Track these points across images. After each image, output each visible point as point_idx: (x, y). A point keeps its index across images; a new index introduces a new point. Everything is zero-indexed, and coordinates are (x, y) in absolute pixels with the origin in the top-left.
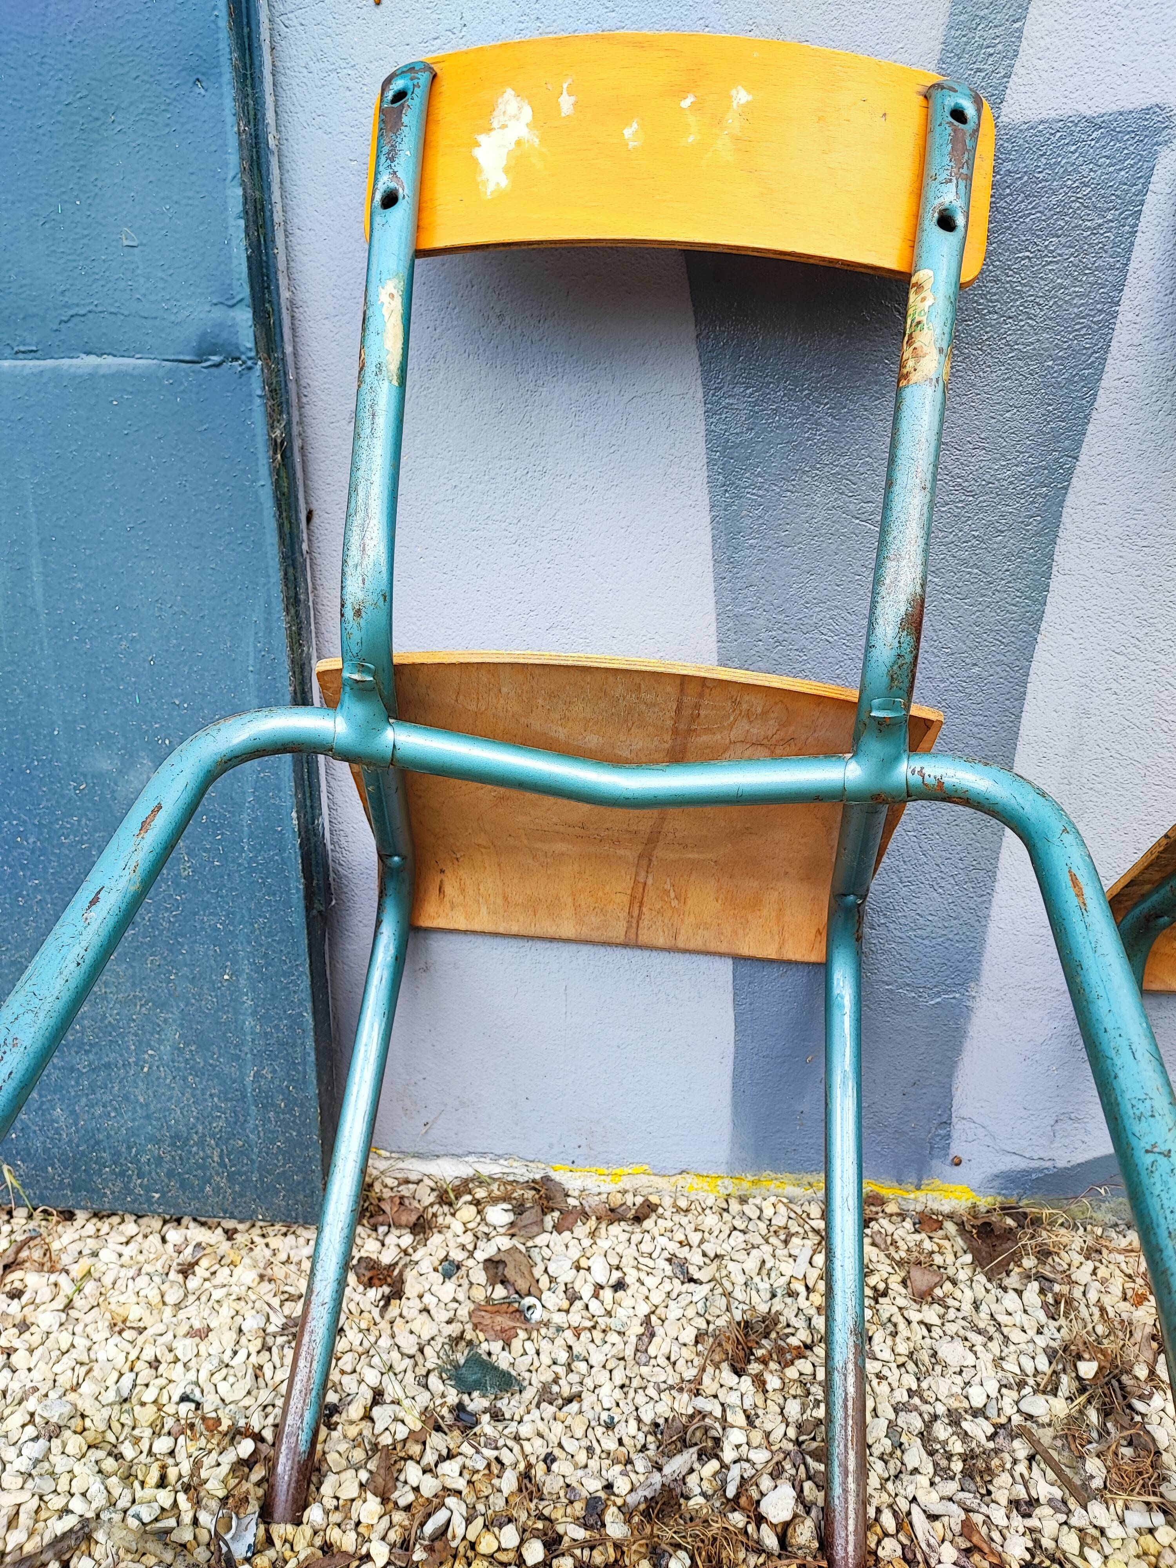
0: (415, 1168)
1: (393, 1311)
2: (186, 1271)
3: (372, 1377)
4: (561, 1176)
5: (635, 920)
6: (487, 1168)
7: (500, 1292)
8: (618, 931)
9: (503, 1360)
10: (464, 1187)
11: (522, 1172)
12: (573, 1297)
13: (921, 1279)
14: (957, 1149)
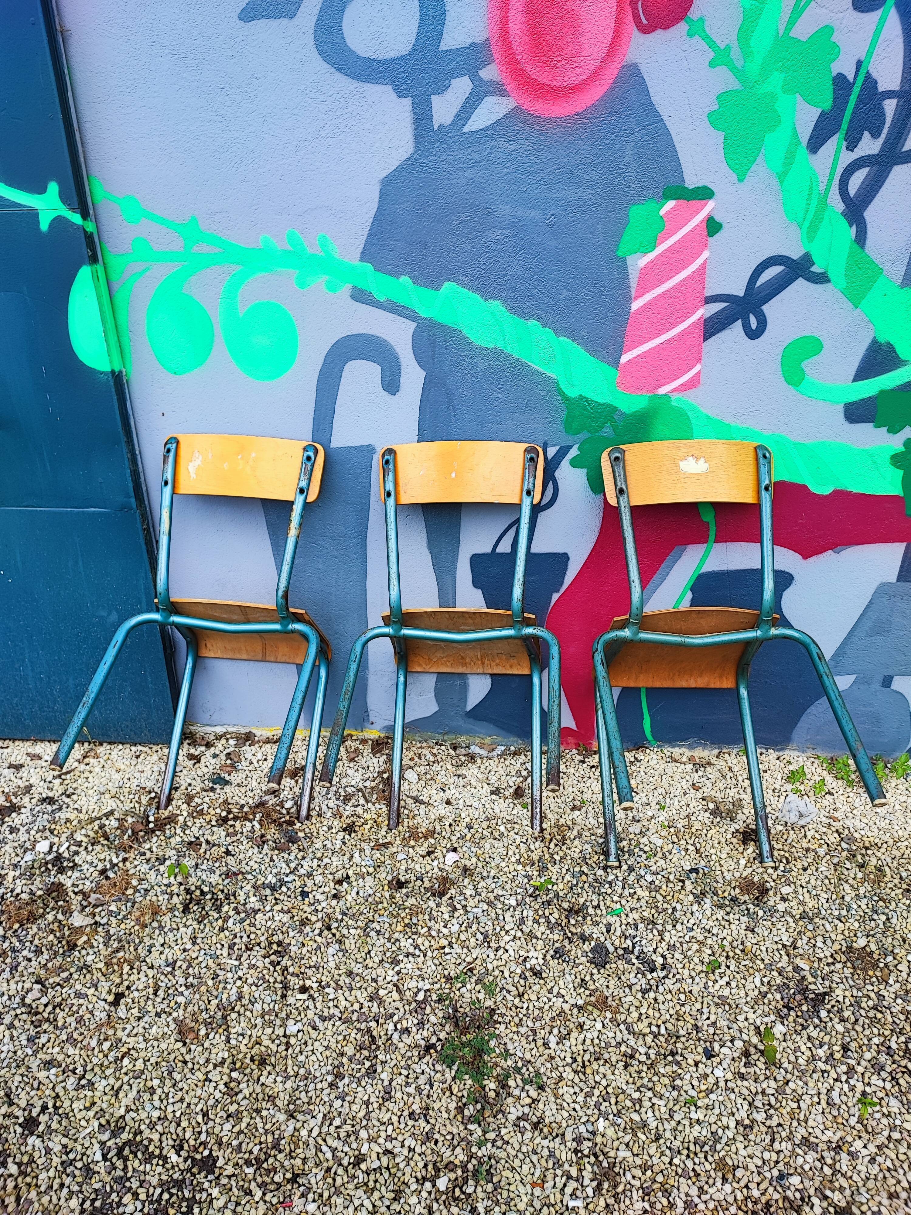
0: (209, 729)
1: (197, 766)
2: (138, 757)
3: (189, 781)
4: (254, 731)
5: (264, 654)
6: (231, 729)
7: (229, 762)
8: (260, 657)
9: (227, 778)
10: (224, 734)
11: (243, 730)
12: (251, 763)
13: (352, 755)
14: (371, 720)
